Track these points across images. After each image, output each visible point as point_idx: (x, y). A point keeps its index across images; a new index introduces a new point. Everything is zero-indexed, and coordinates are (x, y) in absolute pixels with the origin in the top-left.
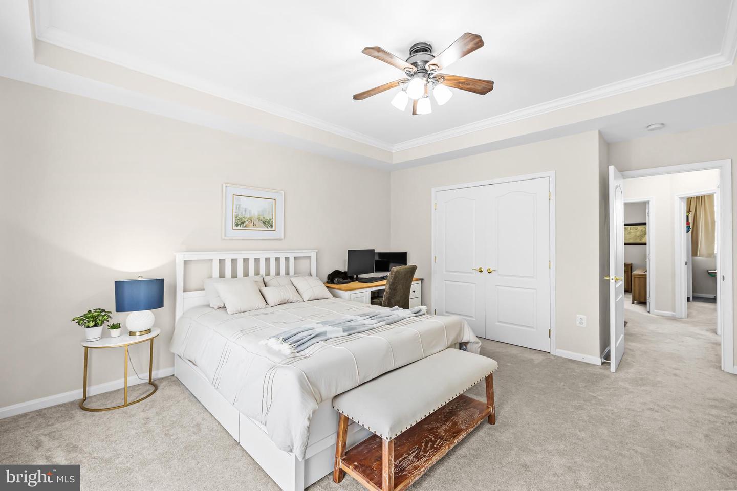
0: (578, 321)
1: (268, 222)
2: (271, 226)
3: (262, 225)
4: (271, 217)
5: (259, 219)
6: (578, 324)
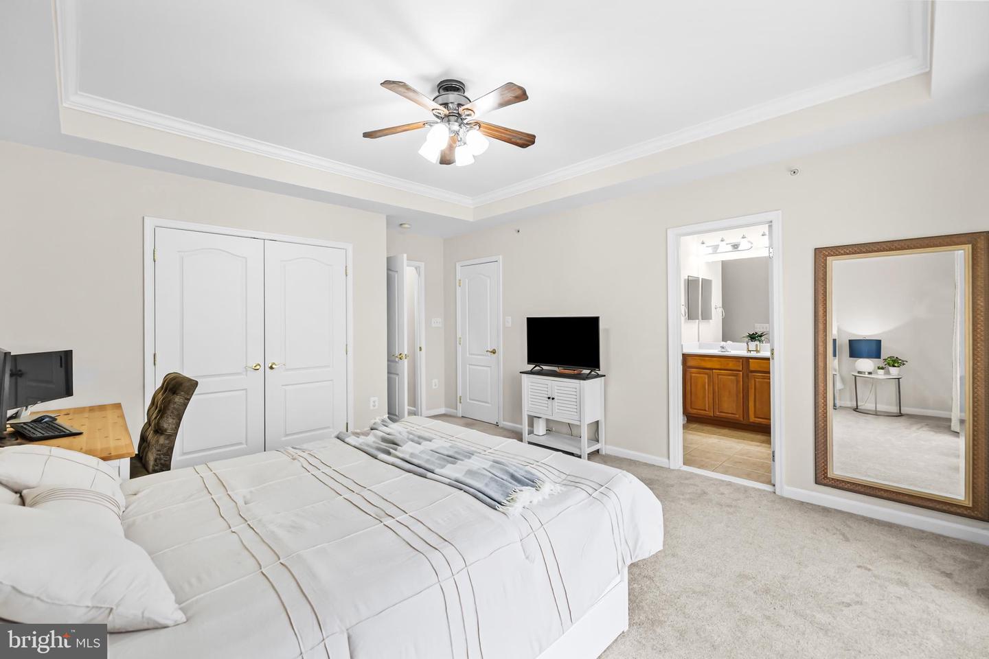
0: (372, 404)
6: (372, 408)
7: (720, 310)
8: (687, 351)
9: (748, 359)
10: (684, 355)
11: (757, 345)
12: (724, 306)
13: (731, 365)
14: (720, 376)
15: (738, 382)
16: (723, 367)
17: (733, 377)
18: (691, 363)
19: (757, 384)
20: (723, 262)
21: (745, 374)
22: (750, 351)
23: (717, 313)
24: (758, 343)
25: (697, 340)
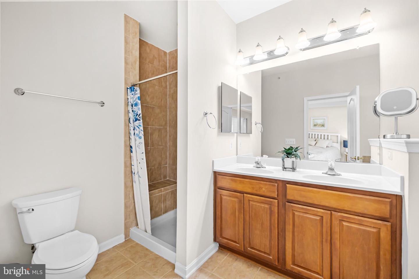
7: (260, 126)
8: (218, 169)
9: (286, 183)
10: (216, 175)
11: (293, 162)
12: (263, 123)
13: (265, 189)
14: (251, 202)
15: (271, 213)
16: (255, 192)
17: (266, 206)
18: (223, 182)
19: (296, 219)
20: (263, 72)
21: (281, 203)
22: (286, 168)
23: (257, 129)
24: (294, 159)
25: (236, 154)
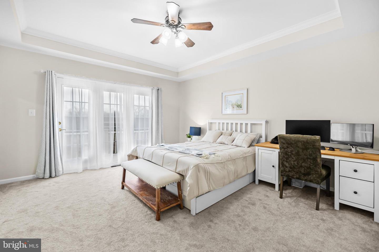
1: (240, 106)
2: (241, 107)
3: (237, 107)
4: (241, 103)
5: (235, 104)
